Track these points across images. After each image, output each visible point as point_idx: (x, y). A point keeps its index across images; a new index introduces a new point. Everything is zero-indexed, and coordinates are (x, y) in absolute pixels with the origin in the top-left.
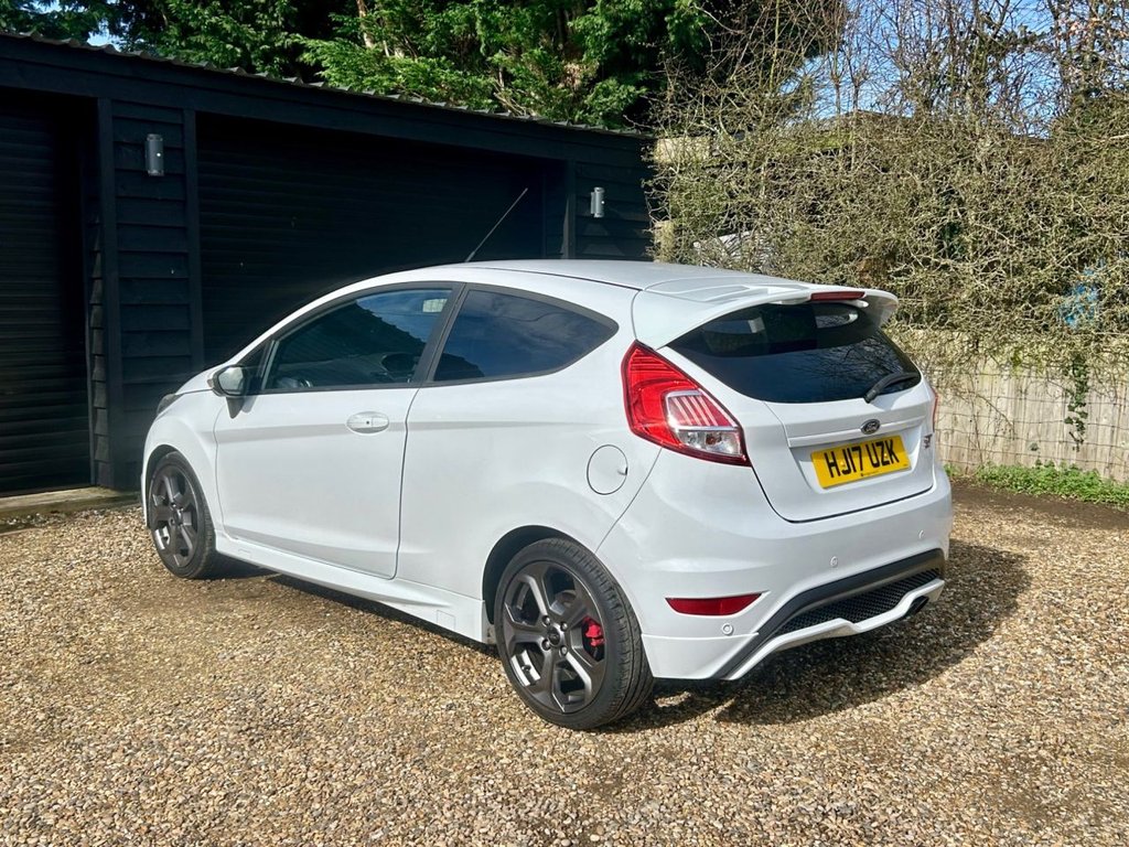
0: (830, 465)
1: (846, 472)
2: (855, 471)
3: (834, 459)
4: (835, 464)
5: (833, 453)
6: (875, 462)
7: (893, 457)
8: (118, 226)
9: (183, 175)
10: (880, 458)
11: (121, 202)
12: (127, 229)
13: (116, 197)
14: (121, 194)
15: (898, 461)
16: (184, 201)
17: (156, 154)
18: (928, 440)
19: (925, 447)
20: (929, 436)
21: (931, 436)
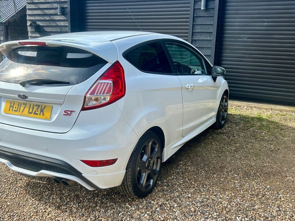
0: (11, 106)
2: (19, 112)
3: (14, 104)
4: (13, 107)
5: (14, 103)
6: (31, 111)
7: (42, 113)
8: (193, 25)
9: (214, 8)
10: (34, 111)
11: (196, 19)
12: (196, 25)
13: (193, 17)
14: (195, 15)
15: (43, 115)
16: (213, 16)
17: (203, 3)
18: (69, 113)
19: (64, 115)
20: (71, 111)
21: (74, 111)
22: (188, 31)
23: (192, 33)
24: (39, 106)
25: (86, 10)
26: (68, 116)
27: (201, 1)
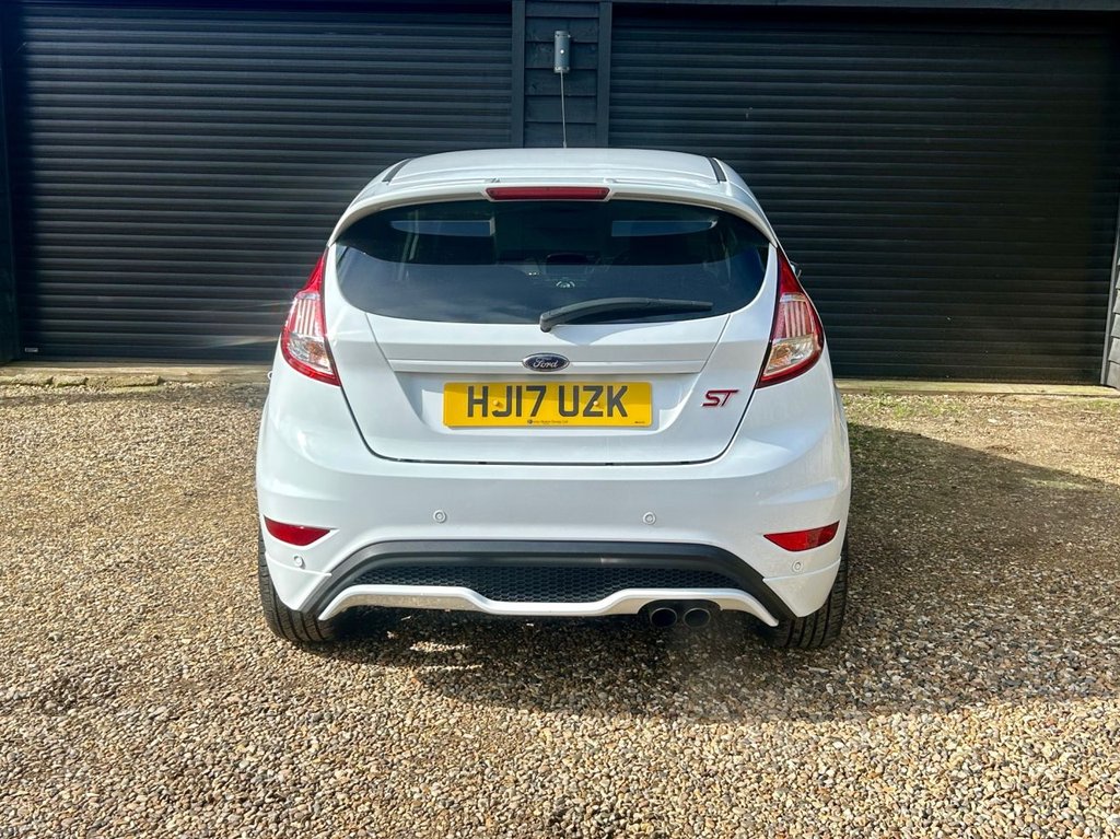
0: (472, 402)
1: (496, 414)
2: (519, 414)
3: (486, 395)
4: (484, 402)
5: (485, 389)
6: (569, 407)
7: (615, 408)
8: (524, 125)
9: (596, 71)
10: (582, 407)
11: (530, 102)
12: (535, 127)
13: (526, 97)
14: (531, 91)
15: (624, 414)
16: (596, 97)
17: (560, 51)
18: (722, 397)
19: (705, 405)
20: (729, 392)
21: (735, 391)
24: (599, 390)
26: (718, 409)
27: (552, 43)
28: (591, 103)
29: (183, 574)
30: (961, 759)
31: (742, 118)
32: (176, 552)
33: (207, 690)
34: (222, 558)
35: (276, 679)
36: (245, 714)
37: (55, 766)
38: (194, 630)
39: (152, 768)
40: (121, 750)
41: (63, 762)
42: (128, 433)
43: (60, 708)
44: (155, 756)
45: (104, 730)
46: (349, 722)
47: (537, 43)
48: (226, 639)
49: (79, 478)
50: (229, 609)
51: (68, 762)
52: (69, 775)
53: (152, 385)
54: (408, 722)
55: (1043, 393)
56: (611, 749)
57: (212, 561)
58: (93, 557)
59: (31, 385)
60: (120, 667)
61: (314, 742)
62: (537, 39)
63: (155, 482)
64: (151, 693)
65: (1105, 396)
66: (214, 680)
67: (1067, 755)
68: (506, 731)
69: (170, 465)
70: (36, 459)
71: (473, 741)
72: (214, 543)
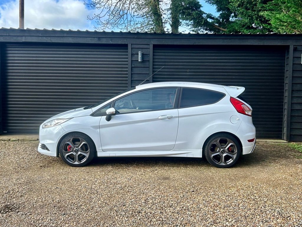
8: (132, 74)
9: (149, 61)
11: (133, 68)
12: (134, 74)
13: (132, 67)
14: (133, 66)
16: (149, 67)
17: (140, 56)
22: (127, 79)
23: (131, 81)
25: (6, 57)
27: (138, 54)
28: (148, 69)
29: (37, 184)
30: (209, 222)
31: (187, 72)
32: (36, 179)
33: (40, 209)
34: (47, 181)
35: (56, 206)
36: (47, 213)
37: (2, 223)
38: (38, 196)
39: (24, 224)
40: (18, 220)
41: (4, 223)
42: (28, 152)
43: (4, 212)
44: (26, 221)
45: (15, 216)
46: (71, 215)
47: (134, 54)
48: (45, 198)
49: (15, 163)
50: (47, 192)
51: (5, 223)
52: (5, 225)
53: (35, 140)
54: (85, 215)
55: (266, 142)
56: (130, 220)
57: (45, 182)
58: (16, 181)
59: (5, 141)
60: (19, 204)
61: (62, 219)
62: (134, 53)
63: (33, 164)
64: (26, 209)
65: (282, 142)
66: (42, 207)
67: (234, 221)
68: (107, 217)
69: (38, 160)
70: (4, 159)
71: (99, 219)
72: (46, 178)
